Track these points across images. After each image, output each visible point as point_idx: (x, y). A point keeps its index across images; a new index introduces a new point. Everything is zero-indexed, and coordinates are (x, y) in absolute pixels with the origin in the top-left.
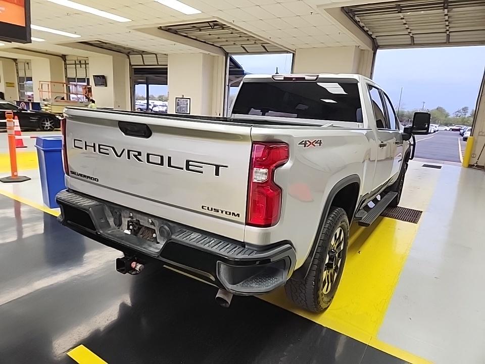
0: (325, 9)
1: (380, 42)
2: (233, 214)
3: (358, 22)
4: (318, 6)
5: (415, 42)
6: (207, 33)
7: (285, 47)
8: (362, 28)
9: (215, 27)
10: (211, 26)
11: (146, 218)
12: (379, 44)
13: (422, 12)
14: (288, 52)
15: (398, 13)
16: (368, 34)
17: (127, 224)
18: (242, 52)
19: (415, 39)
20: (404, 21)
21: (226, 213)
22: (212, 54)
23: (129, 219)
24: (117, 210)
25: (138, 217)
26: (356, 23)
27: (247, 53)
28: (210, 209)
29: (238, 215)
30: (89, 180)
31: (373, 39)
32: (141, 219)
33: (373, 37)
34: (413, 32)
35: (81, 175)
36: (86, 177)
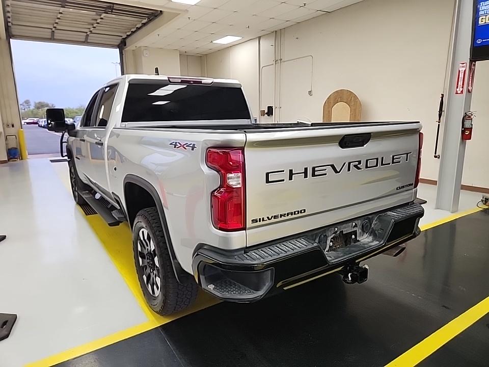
1: (15, 30)
2: (411, 184)
5: (55, 37)
11: (351, 224)
12: (14, 33)
13: (71, 10)
15: (61, 7)
17: (329, 243)
19: (55, 34)
21: (408, 185)
23: (333, 236)
24: (321, 234)
25: (342, 227)
30: (290, 217)
31: (8, 26)
32: (345, 228)
33: (10, 24)
34: (58, 27)
35: (275, 217)
36: (284, 215)
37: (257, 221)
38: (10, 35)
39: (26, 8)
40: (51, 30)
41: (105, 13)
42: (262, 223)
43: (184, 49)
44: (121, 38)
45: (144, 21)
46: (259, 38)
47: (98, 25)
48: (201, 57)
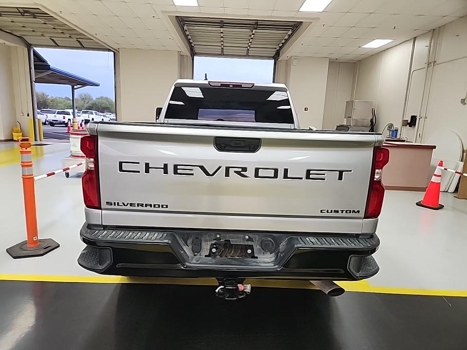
0: (169, 16)
1: (196, 49)
2: (354, 211)
3: (186, 30)
4: (163, 12)
5: (224, 53)
6: (9, 19)
7: (108, 45)
8: (186, 36)
9: (25, 14)
10: (21, 13)
11: (241, 235)
14: (109, 50)
15: (221, 27)
16: (189, 42)
17: (209, 248)
18: (50, 44)
20: (222, 35)
21: (346, 211)
22: (7, 43)
23: (214, 242)
24: (195, 235)
25: (228, 236)
26: (184, 31)
27: (57, 46)
28: (330, 211)
29: (358, 212)
30: (148, 208)
31: (192, 46)
32: (233, 238)
33: (192, 45)
34: (225, 45)
35: (131, 205)
36: (142, 205)
37: (112, 204)
38: (193, 54)
39: (199, 31)
40: (220, 48)
41: (254, 29)
42: (117, 207)
43: (334, 57)
44: (275, 50)
45: (290, 33)
46: (415, 39)
47: (253, 40)
48: (355, 63)
